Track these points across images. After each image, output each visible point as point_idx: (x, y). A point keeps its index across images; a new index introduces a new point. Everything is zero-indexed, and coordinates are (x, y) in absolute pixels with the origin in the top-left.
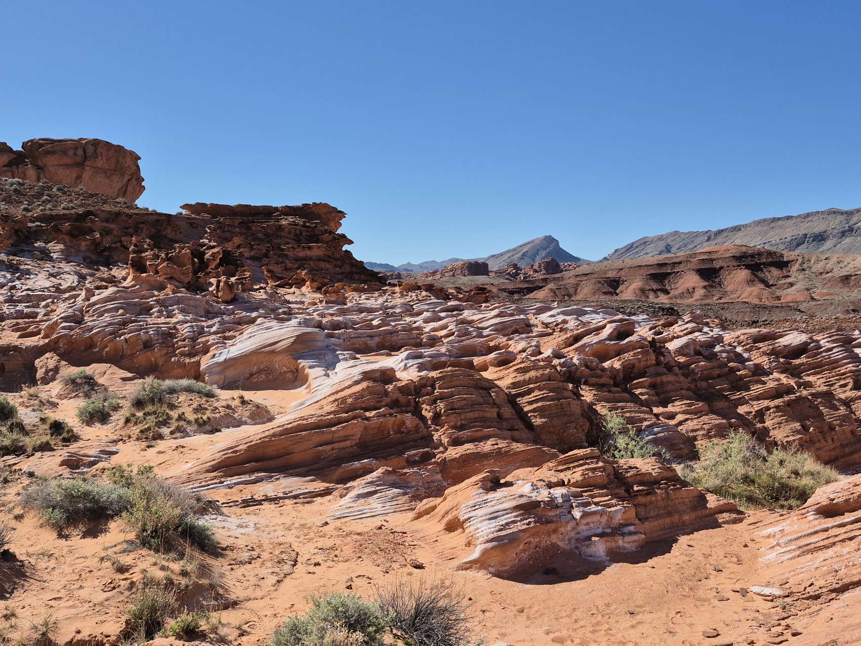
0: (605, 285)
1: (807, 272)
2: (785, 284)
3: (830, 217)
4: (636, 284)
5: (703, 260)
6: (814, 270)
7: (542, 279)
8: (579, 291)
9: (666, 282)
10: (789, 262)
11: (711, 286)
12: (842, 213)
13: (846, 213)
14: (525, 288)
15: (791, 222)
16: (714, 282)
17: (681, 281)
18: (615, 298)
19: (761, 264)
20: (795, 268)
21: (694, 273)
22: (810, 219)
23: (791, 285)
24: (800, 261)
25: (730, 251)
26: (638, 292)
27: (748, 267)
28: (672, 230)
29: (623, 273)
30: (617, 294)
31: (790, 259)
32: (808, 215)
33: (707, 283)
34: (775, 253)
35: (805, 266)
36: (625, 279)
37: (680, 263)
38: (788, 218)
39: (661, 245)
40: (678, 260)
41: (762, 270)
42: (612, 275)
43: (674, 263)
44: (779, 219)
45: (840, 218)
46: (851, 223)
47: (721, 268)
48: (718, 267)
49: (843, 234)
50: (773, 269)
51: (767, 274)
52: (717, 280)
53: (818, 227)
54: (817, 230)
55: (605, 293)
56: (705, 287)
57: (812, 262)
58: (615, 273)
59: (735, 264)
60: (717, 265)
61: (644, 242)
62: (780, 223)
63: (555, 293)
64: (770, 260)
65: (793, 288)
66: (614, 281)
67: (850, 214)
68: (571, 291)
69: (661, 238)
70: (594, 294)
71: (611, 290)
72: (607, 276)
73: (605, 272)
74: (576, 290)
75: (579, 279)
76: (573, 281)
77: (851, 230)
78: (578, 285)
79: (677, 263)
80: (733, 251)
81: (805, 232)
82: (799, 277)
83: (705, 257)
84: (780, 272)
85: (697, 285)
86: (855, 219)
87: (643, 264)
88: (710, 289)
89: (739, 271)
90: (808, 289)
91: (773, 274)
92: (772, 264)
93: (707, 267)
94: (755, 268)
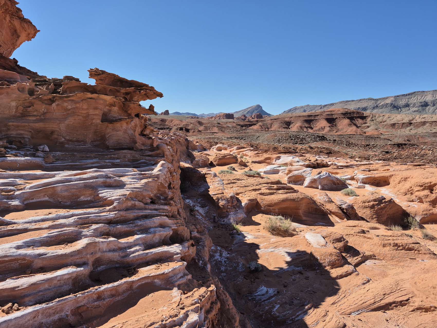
0: (284, 124)
1: (374, 121)
2: (365, 126)
3: (369, 101)
4: (298, 124)
6: (377, 120)
7: (256, 121)
9: (312, 123)
10: (366, 117)
12: (374, 100)
13: (376, 100)
14: (248, 125)
15: (353, 102)
16: (333, 124)
17: (318, 124)
19: (355, 117)
20: (369, 119)
21: (324, 120)
22: (361, 101)
23: (368, 127)
24: (371, 116)
25: (340, 111)
26: (299, 128)
27: (348, 118)
28: (306, 104)
29: (292, 119)
30: (289, 129)
31: (367, 115)
33: (330, 125)
34: (360, 112)
36: (293, 122)
41: (354, 120)
43: (315, 115)
44: (349, 101)
45: (373, 102)
50: (359, 119)
55: (284, 128)
56: (329, 127)
57: (377, 117)
58: (289, 119)
60: (334, 117)
63: (262, 127)
64: (358, 115)
65: (370, 128)
66: (288, 122)
68: (269, 126)
69: (302, 107)
70: (279, 128)
71: (287, 126)
72: (285, 120)
75: (273, 121)
76: (270, 122)
78: (272, 124)
80: (342, 111)
81: (359, 107)
83: (329, 113)
84: (362, 121)
85: (326, 125)
86: (379, 102)
87: (301, 115)
88: (332, 127)
89: (345, 120)
90: (377, 129)
91: (359, 122)
92: (359, 117)
93: (330, 117)
94: (351, 119)
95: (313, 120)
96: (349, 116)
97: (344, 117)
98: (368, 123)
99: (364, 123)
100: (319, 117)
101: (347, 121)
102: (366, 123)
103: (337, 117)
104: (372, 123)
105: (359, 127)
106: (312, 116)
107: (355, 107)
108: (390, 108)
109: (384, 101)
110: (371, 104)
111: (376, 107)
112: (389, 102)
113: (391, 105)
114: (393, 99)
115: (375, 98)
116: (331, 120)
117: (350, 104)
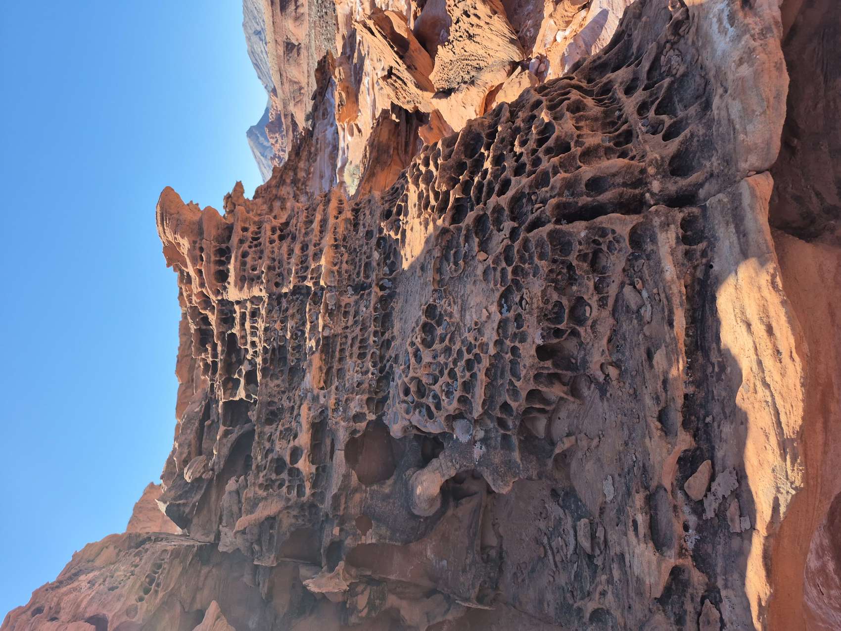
0: (290, 55)
4: (290, 25)
7: (285, 118)
8: (296, 80)
14: (293, 133)
18: (302, 45)
26: (297, 23)
28: (242, 29)
29: (279, 40)
30: (300, 44)
36: (285, 37)
39: (255, 38)
42: (281, 50)
55: (298, 55)
58: (279, 47)
61: (252, 53)
63: (298, 102)
66: (287, 47)
68: (296, 87)
69: (249, 39)
70: (299, 65)
71: (295, 50)
72: (282, 54)
73: (278, 57)
74: (296, 83)
75: (285, 80)
76: (287, 86)
78: (291, 81)
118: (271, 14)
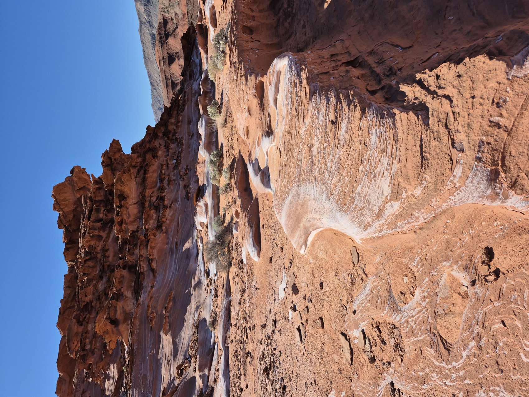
1: (169, 9)
2: (176, 18)
3: (143, 32)
5: (163, 63)
6: (167, 5)
9: (176, 82)
10: (164, 19)
11: (178, 56)
12: (141, 26)
13: (141, 24)
15: (146, 50)
16: (176, 56)
17: (176, 74)
19: (165, 33)
20: (167, 16)
21: (171, 67)
22: (144, 41)
23: (176, 14)
24: (163, 13)
25: (158, 49)
27: (167, 38)
31: (162, 18)
32: (142, 42)
33: (177, 59)
34: (159, 26)
35: (166, 10)
37: (166, 75)
38: (144, 51)
40: (164, 77)
41: (169, 32)
43: (166, 79)
44: (144, 55)
45: (143, 27)
46: (145, 22)
47: (168, 53)
48: (167, 55)
49: (151, 26)
50: (168, 27)
51: (170, 30)
52: (175, 55)
53: (148, 38)
54: (150, 38)
56: (179, 59)
57: (163, 6)
59: (165, 45)
60: (166, 56)
62: (146, 55)
64: (163, 28)
65: (178, 12)
67: (141, 22)
77: (149, 22)
79: (166, 77)
80: (158, 48)
81: (151, 44)
82: (172, 12)
83: (162, 62)
84: (170, 23)
85: (178, 64)
86: (144, 20)
87: (167, 95)
88: (180, 57)
89: (169, 43)
90: (179, 4)
91: (170, 27)
92: (165, 28)
93: (167, 60)
94: (167, 35)
95: (172, 81)
96: (164, 39)
97: (166, 43)
98: (171, 15)
99: (172, 21)
100: (167, 75)
101: (171, 40)
102: (172, 18)
103: (166, 52)
104: (172, 11)
105: (177, 26)
106: (166, 83)
107: (151, 48)
108: (150, 7)
109: (142, 14)
110: (146, 30)
111: (149, 23)
112: (143, 8)
113: (146, 5)
114: (138, 4)
115: (139, 25)
116: (171, 59)
117: (148, 55)
118: (166, 92)
